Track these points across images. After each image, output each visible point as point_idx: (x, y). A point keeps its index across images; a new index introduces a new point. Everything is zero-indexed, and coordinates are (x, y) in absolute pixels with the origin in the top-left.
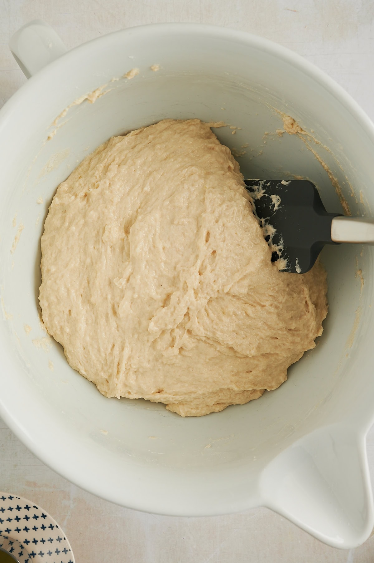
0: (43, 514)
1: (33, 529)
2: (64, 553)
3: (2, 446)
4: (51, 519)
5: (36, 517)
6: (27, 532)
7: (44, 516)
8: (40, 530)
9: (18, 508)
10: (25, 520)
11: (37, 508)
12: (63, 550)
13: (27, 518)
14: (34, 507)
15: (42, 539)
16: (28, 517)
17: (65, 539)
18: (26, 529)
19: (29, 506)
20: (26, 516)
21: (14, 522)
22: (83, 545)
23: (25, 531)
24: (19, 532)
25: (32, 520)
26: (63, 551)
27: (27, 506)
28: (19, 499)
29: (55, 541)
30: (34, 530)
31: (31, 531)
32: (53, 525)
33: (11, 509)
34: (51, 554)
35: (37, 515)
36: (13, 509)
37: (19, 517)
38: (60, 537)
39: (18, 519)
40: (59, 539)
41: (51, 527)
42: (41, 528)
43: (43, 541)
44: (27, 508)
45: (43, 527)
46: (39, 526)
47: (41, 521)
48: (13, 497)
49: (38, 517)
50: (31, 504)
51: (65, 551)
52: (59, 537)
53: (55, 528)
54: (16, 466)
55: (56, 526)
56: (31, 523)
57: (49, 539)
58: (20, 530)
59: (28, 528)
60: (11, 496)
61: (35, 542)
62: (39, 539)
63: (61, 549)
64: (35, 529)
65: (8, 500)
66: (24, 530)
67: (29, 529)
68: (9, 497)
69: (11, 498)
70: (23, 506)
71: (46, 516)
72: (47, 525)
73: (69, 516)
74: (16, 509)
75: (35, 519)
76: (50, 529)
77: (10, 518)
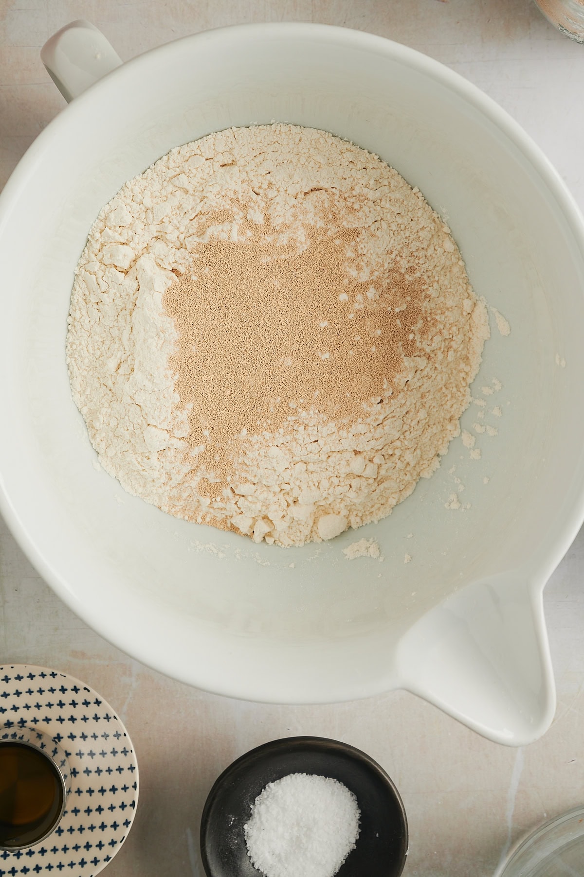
0: (97, 699)
1: (82, 719)
2: (123, 754)
3: (38, 602)
4: (107, 707)
5: (86, 703)
6: (73, 723)
7: (98, 702)
8: (91, 721)
9: (63, 690)
10: (72, 706)
11: (89, 691)
12: (123, 750)
13: (74, 704)
14: (85, 689)
15: (94, 734)
16: (76, 702)
17: (125, 735)
18: (72, 719)
19: (78, 688)
20: (73, 701)
21: (56, 708)
22: (150, 738)
23: (71, 722)
24: (61, 723)
25: (80, 706)
26: (121, 752)
27: (75, 687)
28: (65, 676)
29: (111, 738)
30: (83, 721)
31: (79, 722)
32: (109, 716)
33: (52, 690)
34: (105, 755)
35: (88, 701)
36: (55, 690)
37: (63, 702)
38: (119, 733)
39: (61, 704)
40: (117, 735)
41: (107, 718)
42: (94, 718)
43: (95, 737)
44: (76, 690)
45: (96, 718)
46: (90, 716)
47: (93, 709)
48: (56, 674)
49: (89, 703)
50: (81, 685)
51: (125, 752)
52: (117, 732)
53: (112, 720)
54: (56, 629)
55: (114, 716)
56: (79, 711)
57: (103, 734)
58: (64, 720)
59: (74, 717)
60: (53, 673)
61: (84, 737)
62: (89, 733)
63: (119, 749)
64: (85, 719)
65: (49, 678)
66: (69, 720)
67: (76, 719)
68: (51, 673)
69: (53, 675)
70: (69, 686)
71: (100, 702)
72: (101, 715)
73: (131, 698)
74: (60, 690)
75: (85, 706)
76: (106, 720)
77: (51, 703)
